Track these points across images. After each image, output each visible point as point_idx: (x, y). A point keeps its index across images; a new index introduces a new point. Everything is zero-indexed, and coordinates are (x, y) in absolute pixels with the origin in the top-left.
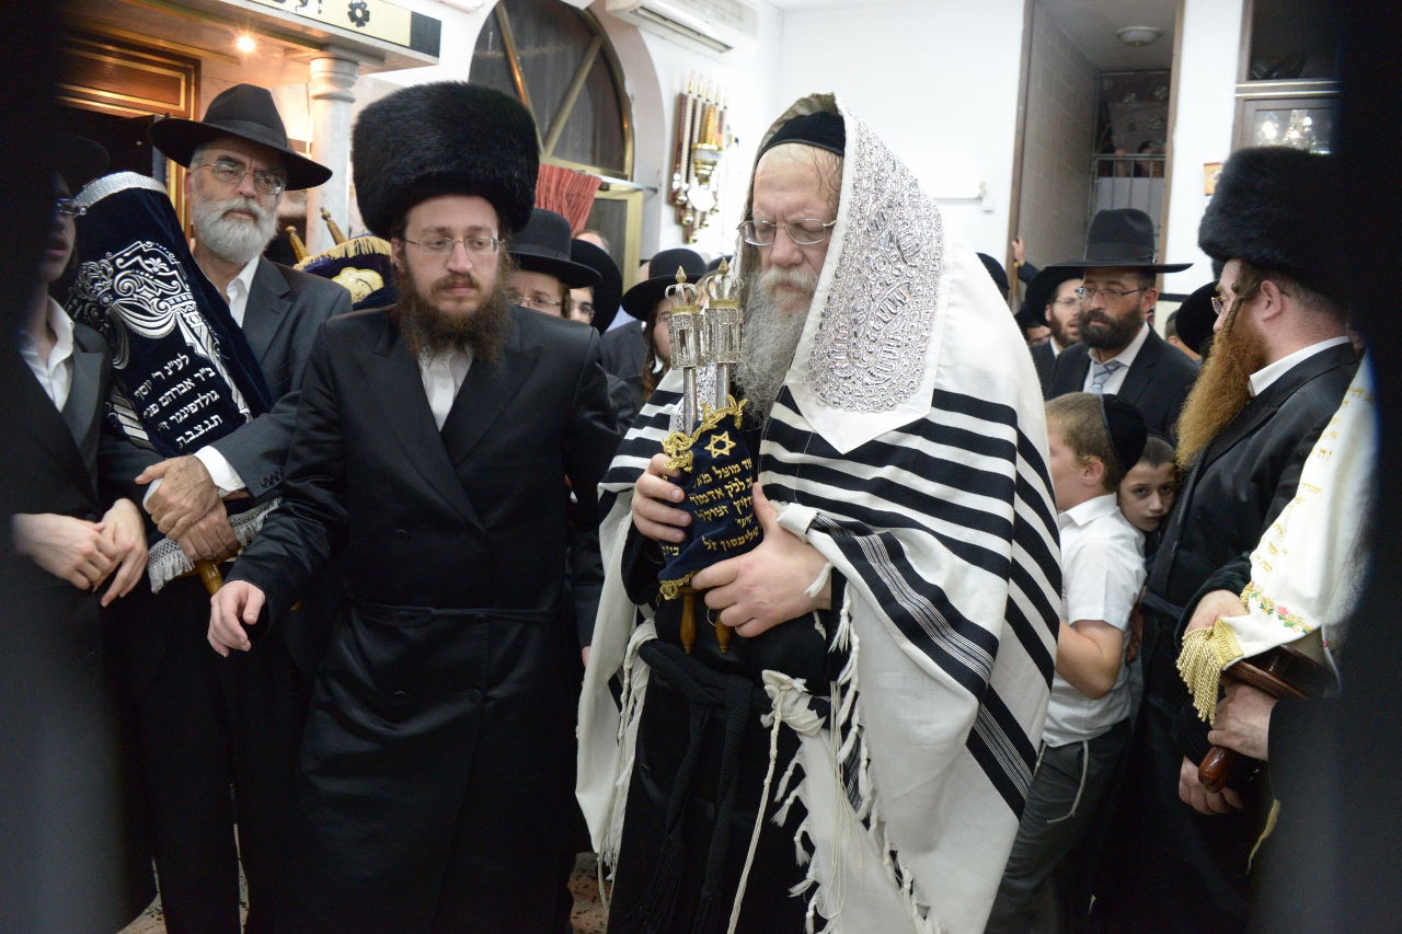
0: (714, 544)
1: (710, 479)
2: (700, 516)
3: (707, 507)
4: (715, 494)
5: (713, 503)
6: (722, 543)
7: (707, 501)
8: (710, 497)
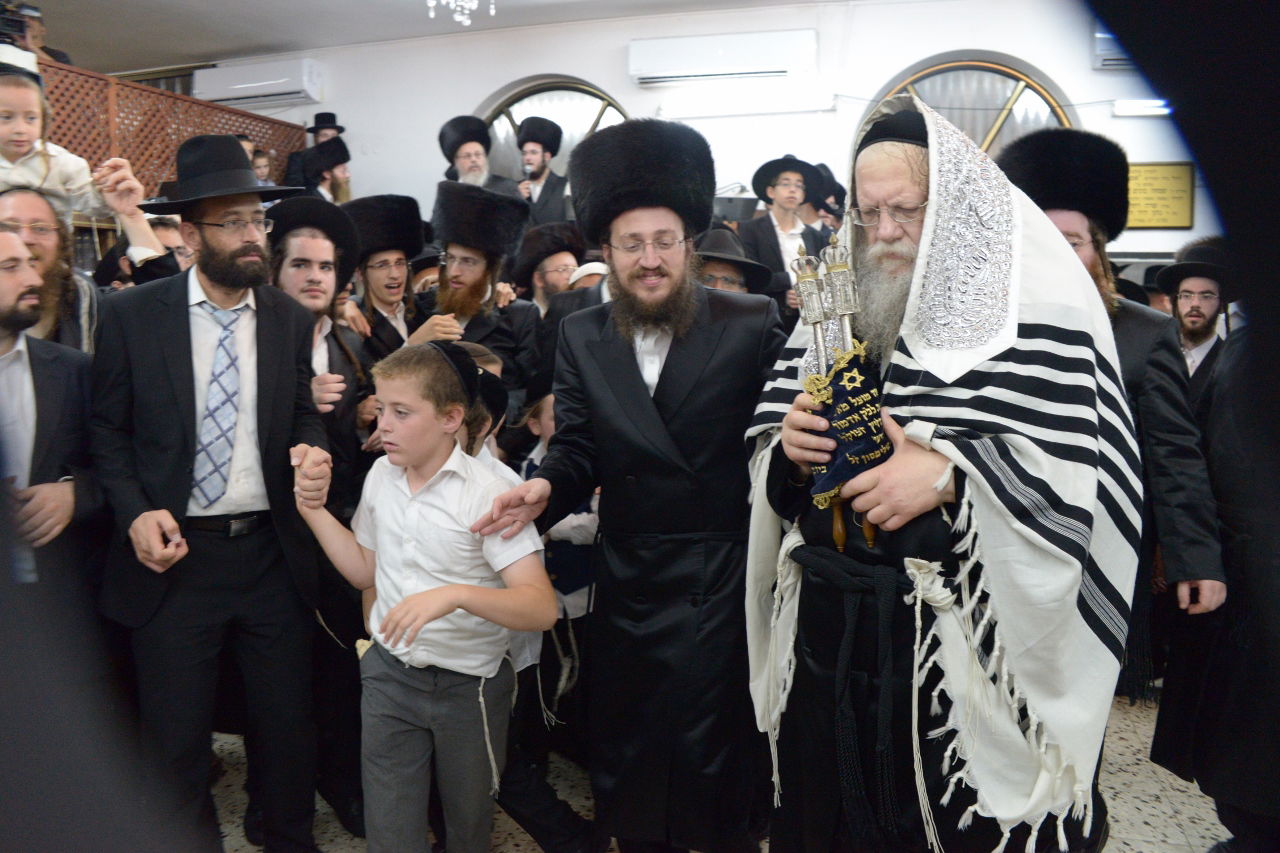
0: (857, 458)
1: (848, 408)
2: (843, 438)
3: (847, 430)
4: (854, 419)
5: (852, 426)
6: (863, 457)
7: (847, 425)
8: (849, 422)
